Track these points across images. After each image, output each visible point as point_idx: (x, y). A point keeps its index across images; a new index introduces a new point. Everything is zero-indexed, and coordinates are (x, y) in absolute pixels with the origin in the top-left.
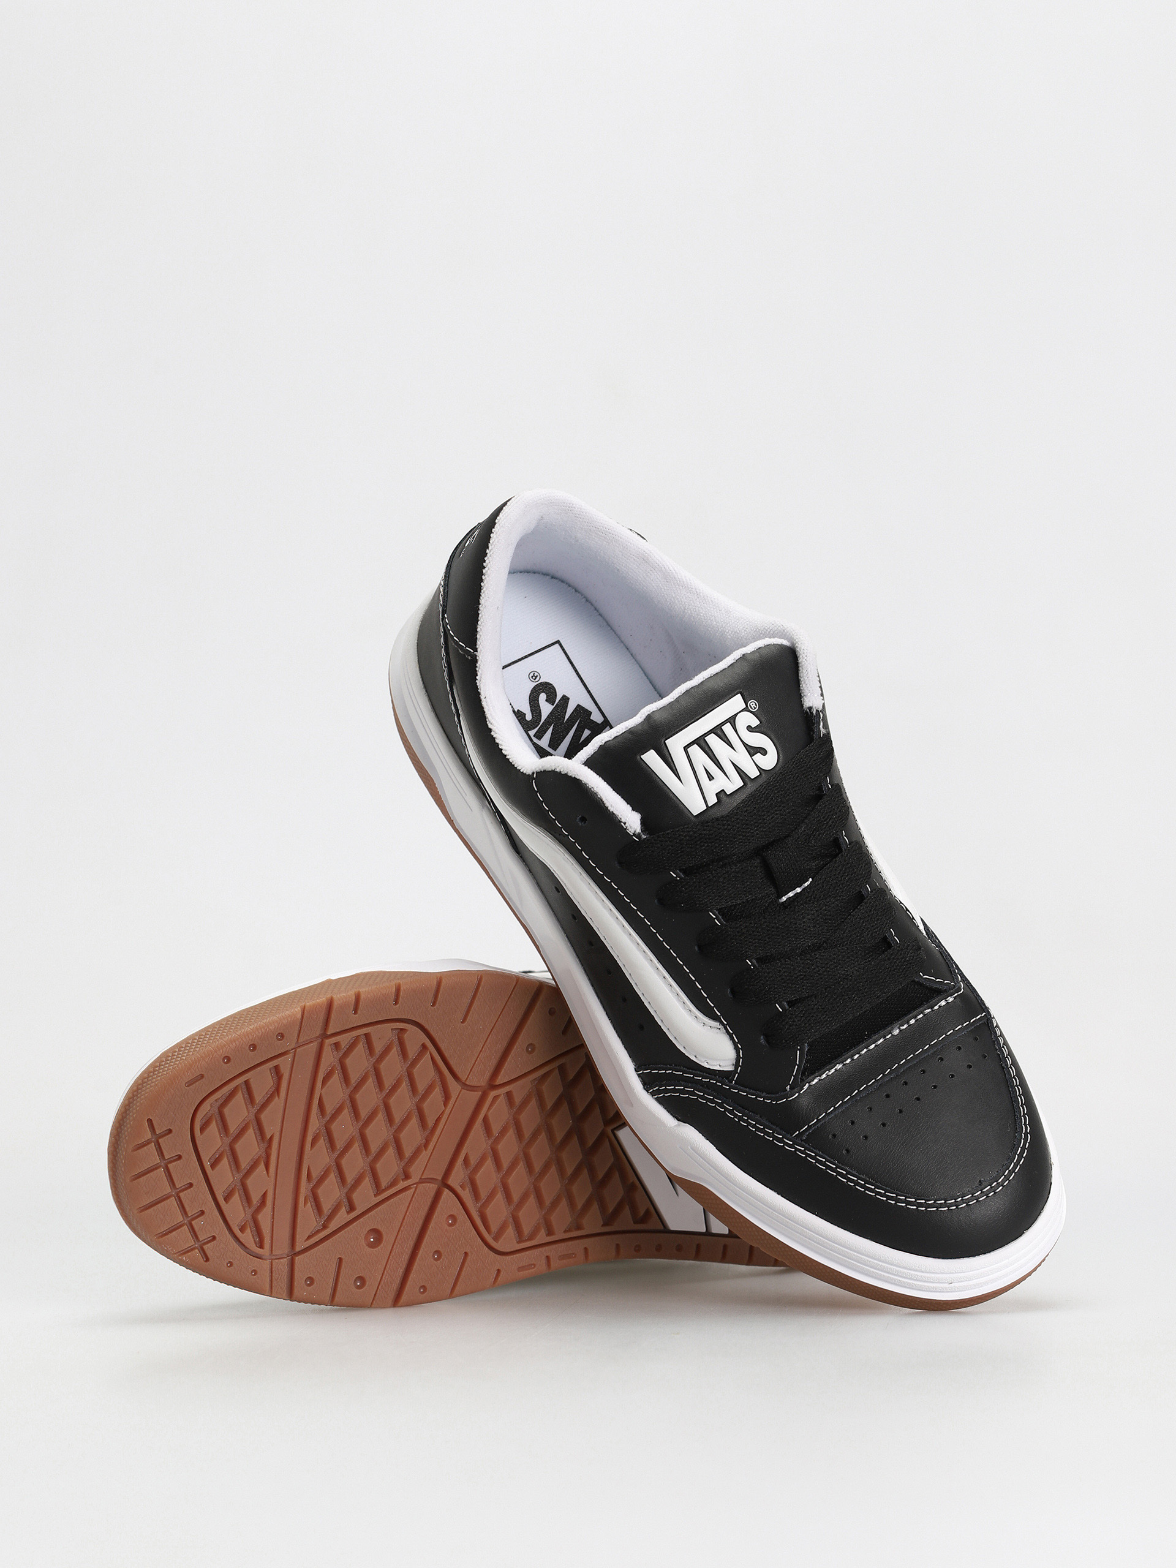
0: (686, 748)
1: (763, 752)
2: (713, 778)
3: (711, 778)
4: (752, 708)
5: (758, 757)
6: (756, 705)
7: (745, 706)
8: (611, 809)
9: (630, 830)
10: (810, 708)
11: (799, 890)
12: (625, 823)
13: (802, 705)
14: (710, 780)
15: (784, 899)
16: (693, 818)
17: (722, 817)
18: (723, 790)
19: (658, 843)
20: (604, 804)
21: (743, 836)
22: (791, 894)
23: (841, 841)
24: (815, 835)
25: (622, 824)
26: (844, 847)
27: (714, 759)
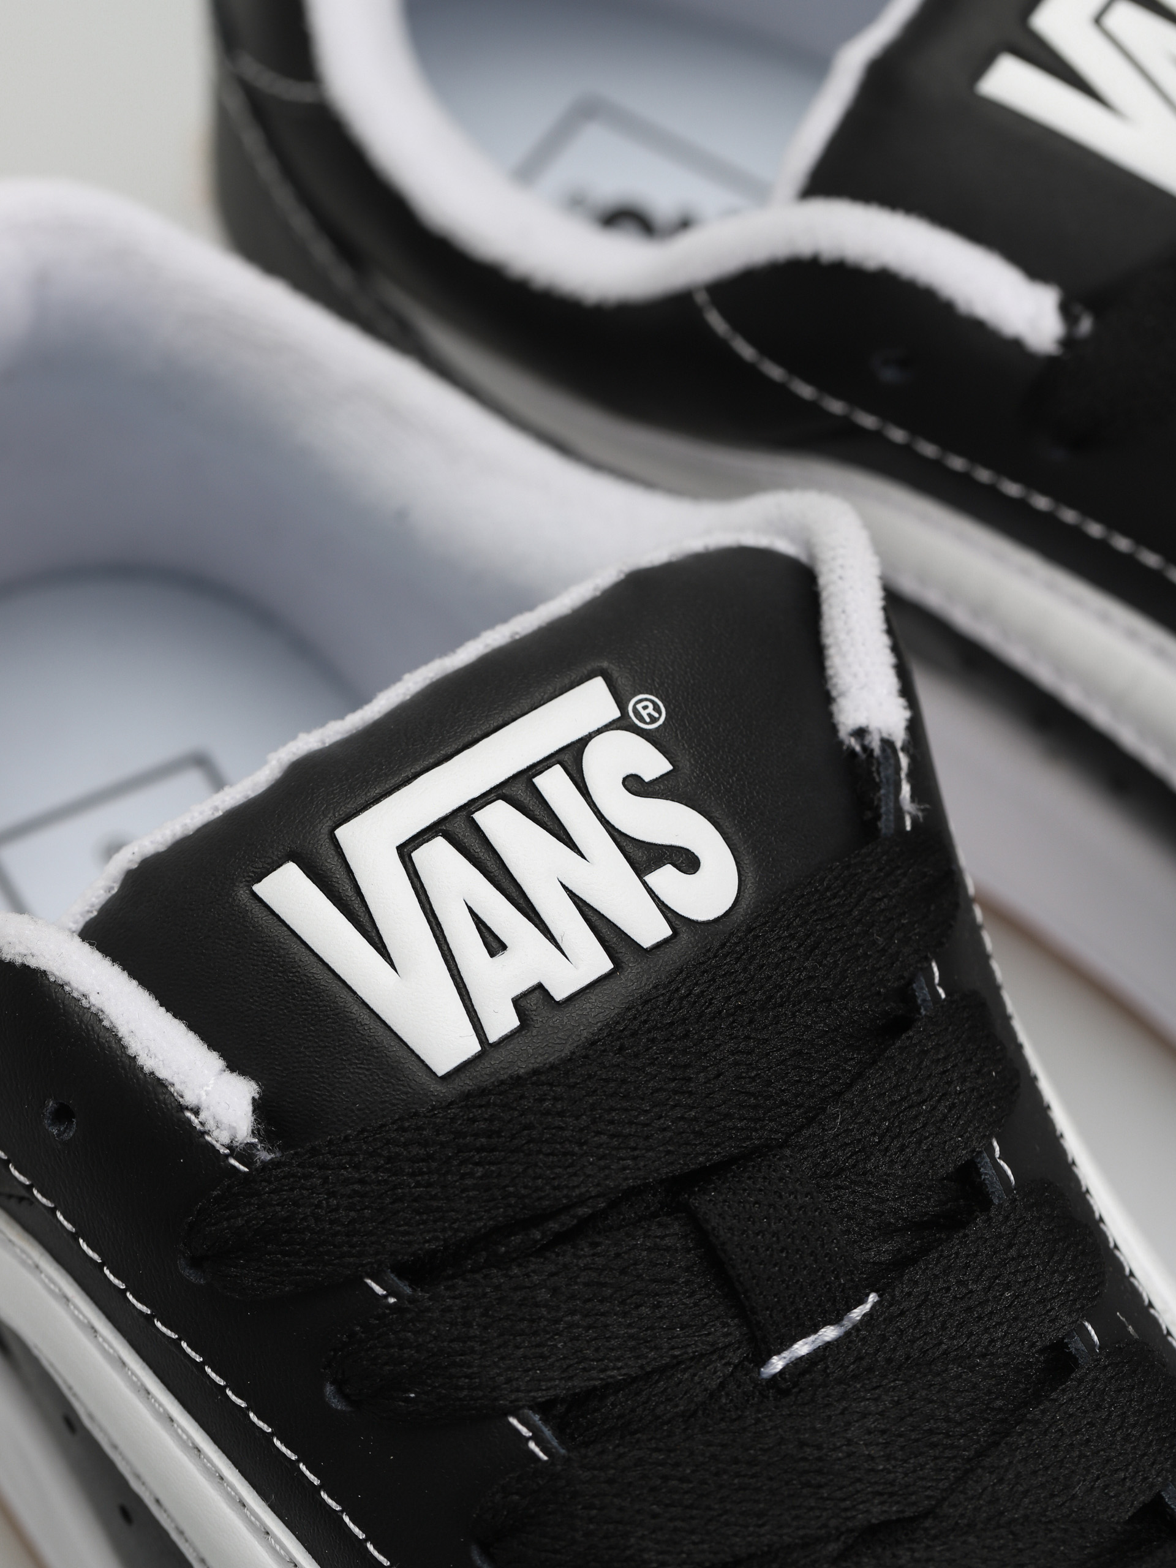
0: (405, 851)
1: (687, 862)
2: (504, 947)
3: (494, 945)
4: (642, 719)
5: (665, 878)
6: (657, 708)
7: (616, 714)
8: (148, 1062)
9: (215, 1133)
10: (861, 733)
11: (829, 1333)
12: (196, 1112)
13: (833, 728)
14: (492, 954)
15: (777, 1364)
16: (435, 1087)
17: (535, 1072)
18: (540, 987)
19: (311, 1175)
20: (124, 1048)
21: (612, 1136)
22: (802, 1348)
23: (987, 1172)
24: (887, 1149)
25: (188, 1114)
26: (998, 1196)
27: (506, 884)
